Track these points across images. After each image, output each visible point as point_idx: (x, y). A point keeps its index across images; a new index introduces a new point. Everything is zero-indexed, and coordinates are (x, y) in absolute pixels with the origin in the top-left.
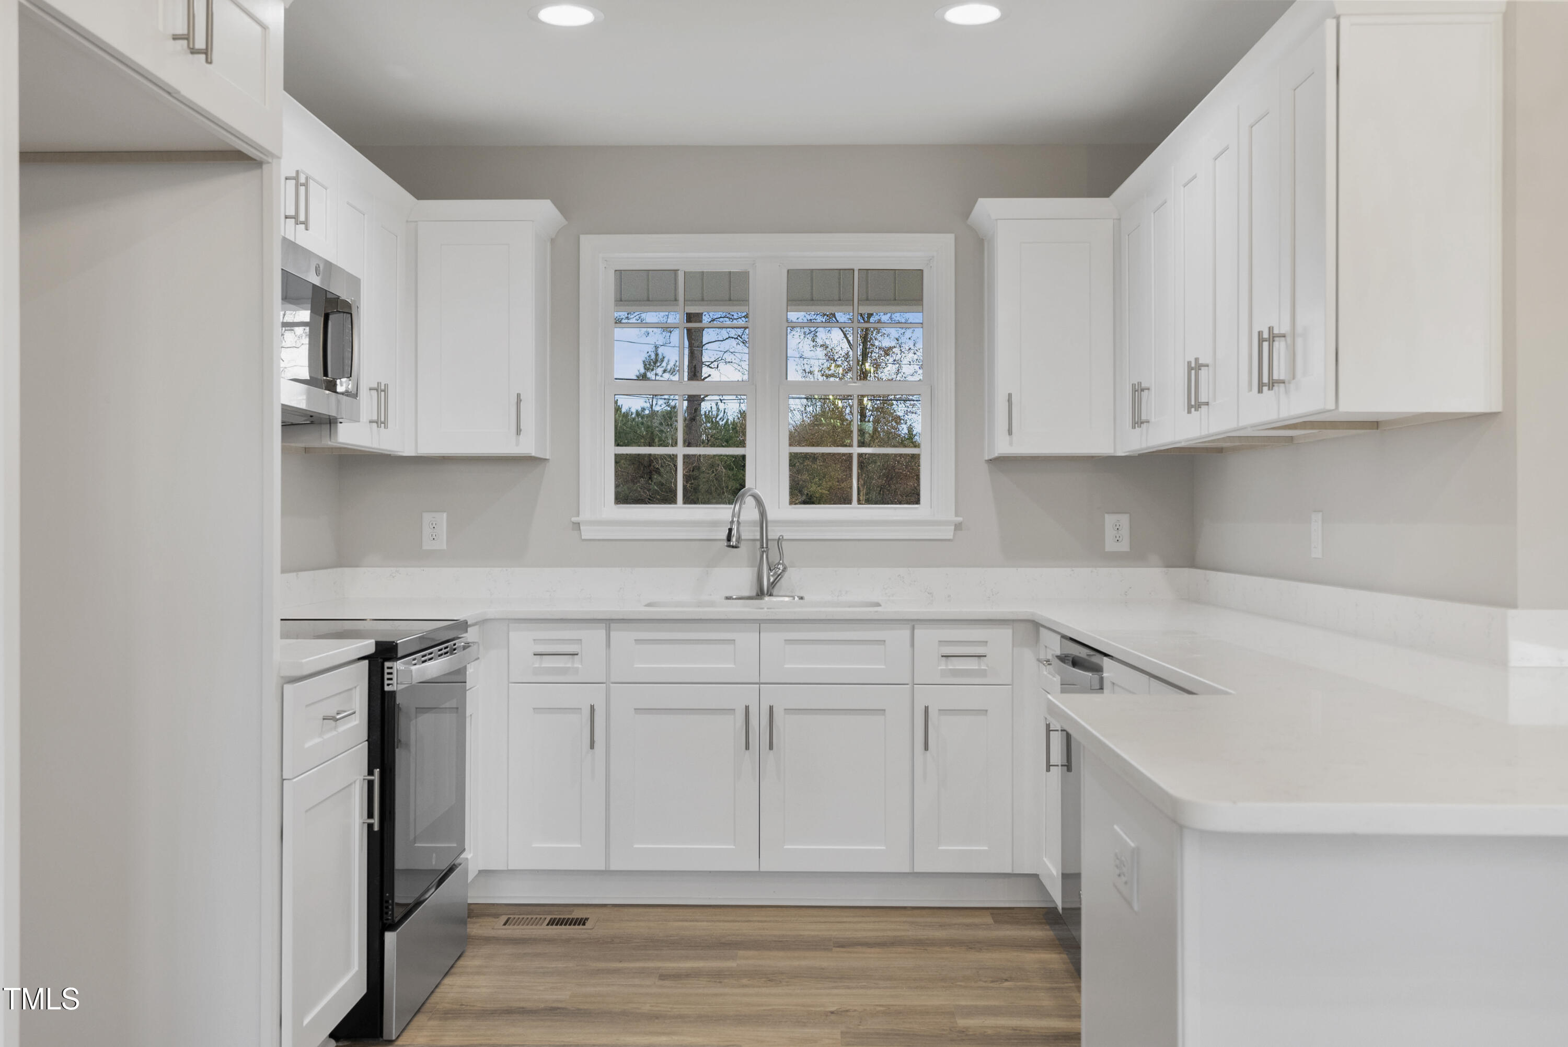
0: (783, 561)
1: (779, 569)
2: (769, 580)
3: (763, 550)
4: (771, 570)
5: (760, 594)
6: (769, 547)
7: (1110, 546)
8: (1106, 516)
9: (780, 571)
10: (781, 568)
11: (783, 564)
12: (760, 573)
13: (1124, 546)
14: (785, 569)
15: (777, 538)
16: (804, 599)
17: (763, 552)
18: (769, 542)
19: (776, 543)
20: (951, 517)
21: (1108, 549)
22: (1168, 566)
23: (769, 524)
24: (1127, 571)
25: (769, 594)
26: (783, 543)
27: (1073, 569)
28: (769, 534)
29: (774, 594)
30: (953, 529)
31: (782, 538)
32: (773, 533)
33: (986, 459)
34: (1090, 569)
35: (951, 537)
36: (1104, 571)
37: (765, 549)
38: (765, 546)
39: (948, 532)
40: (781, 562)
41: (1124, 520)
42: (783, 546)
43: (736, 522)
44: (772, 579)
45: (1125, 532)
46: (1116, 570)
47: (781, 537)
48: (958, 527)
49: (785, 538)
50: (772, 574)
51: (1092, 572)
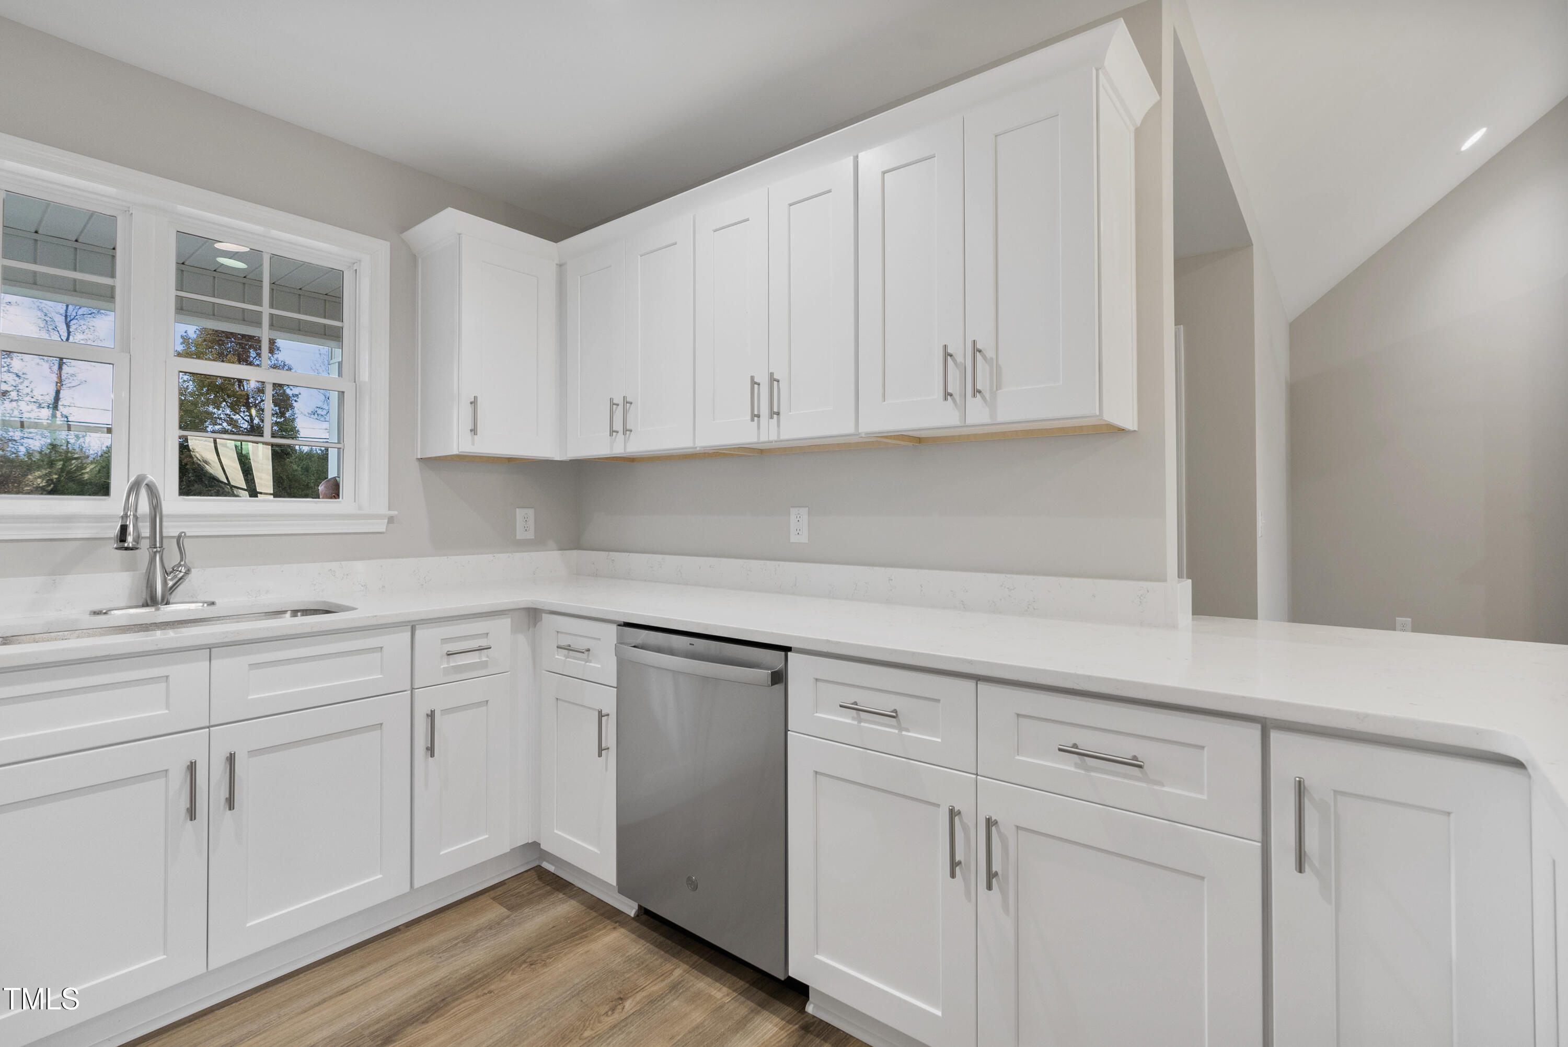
0: (185, 562)
1: (180, 572)
2: (165, 582)
3: (155, 550)
4: (167, 574)
5: (149, 602)
6: (164, 547)
7: (520, 535)
8: (517, 509)
9: (181, 574)
10: (183, 570)
11: (185, 566)
12: (151, 577)
13: (530, 535)
14: (188, 572)
15: (177, 534)
16: (216, 604)
17: (155, 553)
18: (164, 540)
19: (175, 541)
20: (384, 510)
21: (518, 537)
22: (560, 549)
23: (164, 519)
24: (534, 554)
25: (165, 602)
26: (185, 540)
27: (495, 555)
28: (164, 530)
29: (171, 601)
30: (387, 522)
31: (185, 534)
32: (171, 529)
33: (419, 457)
34: (508, 554)
35: (384, 530)
36: (518, 556)
37: (159, 549)
38: (158, 545)
39: (381, 526)
40: (183, 563)
41: (531, 513)
42: (185, 544)
43: (132, 517)
44: (170, 583)
45: (531, 524)
46: (526, 554)
47: (183, 534)
48: (391, 520)
49: (187, 535)
50: (169, 578)
51: (509, 557)
